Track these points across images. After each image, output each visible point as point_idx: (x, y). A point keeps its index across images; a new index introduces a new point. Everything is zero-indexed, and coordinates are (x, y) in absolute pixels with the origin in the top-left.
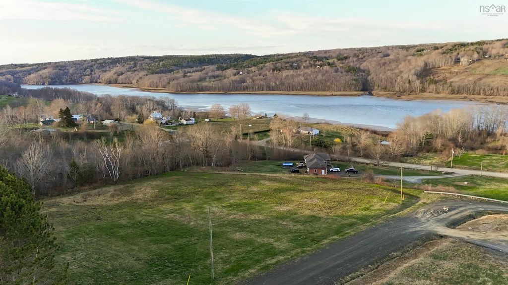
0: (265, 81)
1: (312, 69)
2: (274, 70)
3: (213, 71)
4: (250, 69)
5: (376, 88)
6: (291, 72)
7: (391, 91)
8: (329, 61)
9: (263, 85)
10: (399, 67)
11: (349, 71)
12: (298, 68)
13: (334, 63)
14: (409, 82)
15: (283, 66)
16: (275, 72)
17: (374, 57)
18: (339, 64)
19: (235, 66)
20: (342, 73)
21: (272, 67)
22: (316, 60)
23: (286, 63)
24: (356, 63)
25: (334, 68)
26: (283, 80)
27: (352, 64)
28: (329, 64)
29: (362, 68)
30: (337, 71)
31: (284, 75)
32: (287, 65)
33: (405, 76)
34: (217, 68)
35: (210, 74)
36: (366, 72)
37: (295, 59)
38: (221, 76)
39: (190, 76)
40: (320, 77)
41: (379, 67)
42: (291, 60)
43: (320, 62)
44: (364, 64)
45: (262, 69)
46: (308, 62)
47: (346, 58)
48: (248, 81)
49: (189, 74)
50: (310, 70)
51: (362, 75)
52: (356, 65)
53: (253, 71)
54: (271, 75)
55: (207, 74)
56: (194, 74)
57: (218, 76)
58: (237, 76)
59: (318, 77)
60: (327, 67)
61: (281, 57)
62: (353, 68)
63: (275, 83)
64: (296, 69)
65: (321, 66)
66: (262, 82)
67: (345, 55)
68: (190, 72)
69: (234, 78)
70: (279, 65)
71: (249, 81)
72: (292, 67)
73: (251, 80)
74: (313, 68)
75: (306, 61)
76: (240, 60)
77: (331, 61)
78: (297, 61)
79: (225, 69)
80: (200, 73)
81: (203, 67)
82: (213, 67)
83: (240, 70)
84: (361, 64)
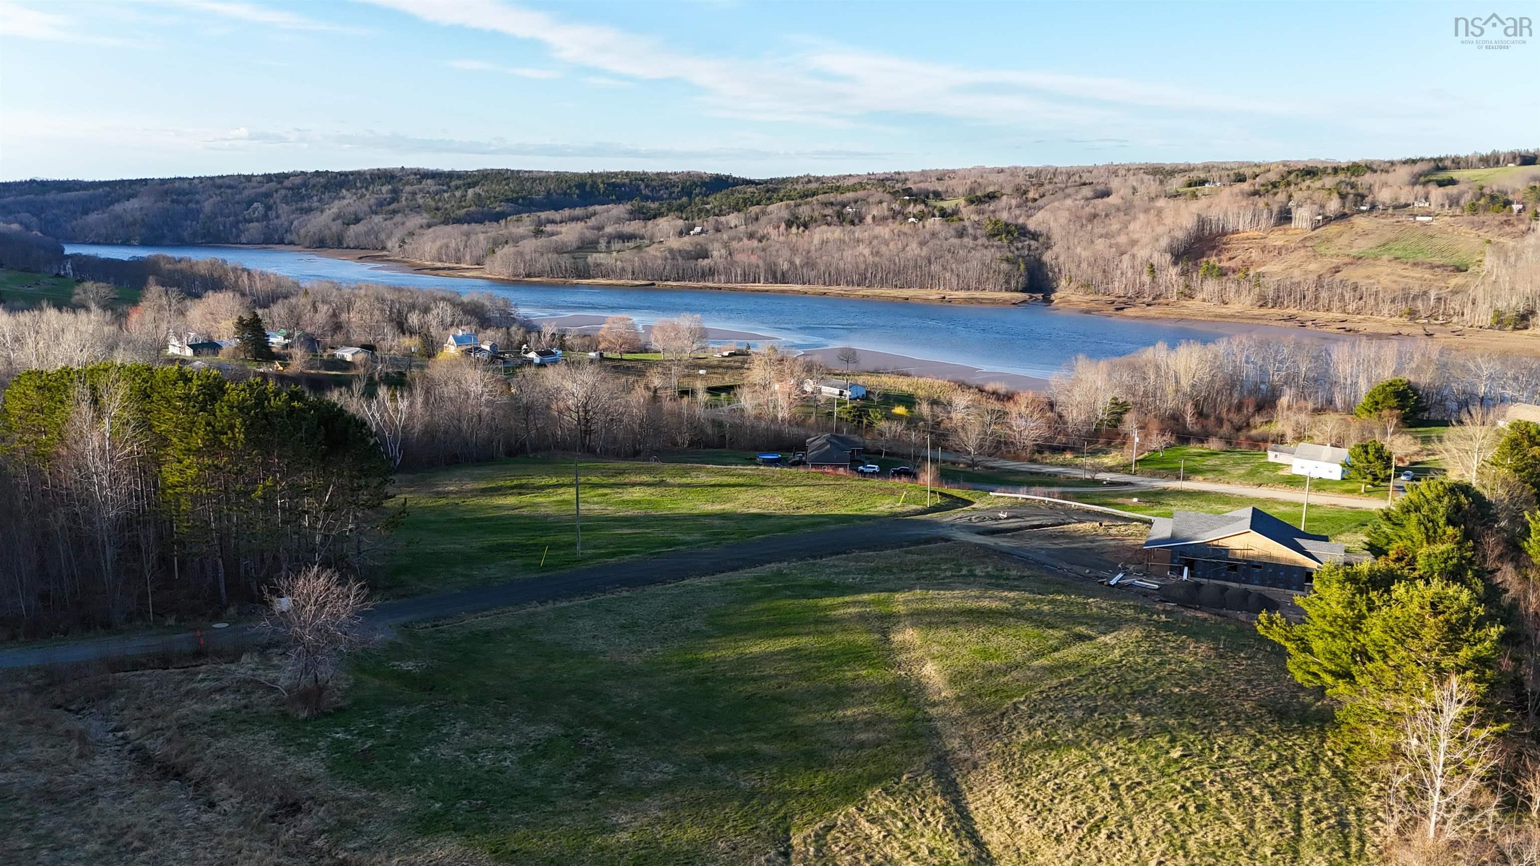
0: (762, 254)
1: (895, 226)
2: (789, 224)
3: (619, 220)
4: (723, 219)
5: (1063, 283)
6: (835, 233)
7: (1104, 294)
8: (944, 204)
9: (758, 267)
10: (1131, 227)
11: (994, 235)
12: (856, 221)
13: (956, 212)
14: (1152, 270)
15: (816, 214)
16: (794, 230)
17: (1069, 196)
18: (969, 214)
19: (681, 209)
20: (975, 238)
21: (785, 214)
22: (909, 201)
23: (826, 204)
24: (1018, 212)
25: (956, 225)
26: (813, 254)
27: (1004, 216)
28: (944, 214)
29: (1032, 225)
30: (961, 234)
31: (816, 240)
32: (828, 211)
33: (1142, 253)
34: (631, 212)
35: (609, 230)
36: (1041, 240)
37: (850, 195)
38: (642, 238)
39: (553, 234)
40: (914, 249)
41: (1078, 224)
42: (840, 198)
43: (921, 207)
44: (1040, 216)
45: (757, 219)
46: (885, 205)
47: (992, 197)
48: (715, 253)
49: (549, 228)
50: (887, 230)
51: (1029, 246)
52: (1017, 217)
53: (732, 225)
54: (782, 238)
55: (600, 228)
56: (563, 228)
57: (630, 237)
58: (686, 239)
59: (907, 249)
60: (934, 223)
61: (813, 186)
62: (1007, 225)
63: (792, 263)
64: (852, 223)
65: (921, 217)
66: (754, 259)
67: (991, 189)
68: (553, 222)
69: (675, 243)
70: (804, 211)
71: (717, 252)
72: (841, 218)
73: (723, 251)
74: (897, 223)
75: (881, 202)
76: (698, 190)
77: (949, 205)
78: (856, 202)
79: (655, 217)
80: (580, 225)
81: (591, 209)
82: (619, 210)
83: (697, 221)
84: (1029, 216)
